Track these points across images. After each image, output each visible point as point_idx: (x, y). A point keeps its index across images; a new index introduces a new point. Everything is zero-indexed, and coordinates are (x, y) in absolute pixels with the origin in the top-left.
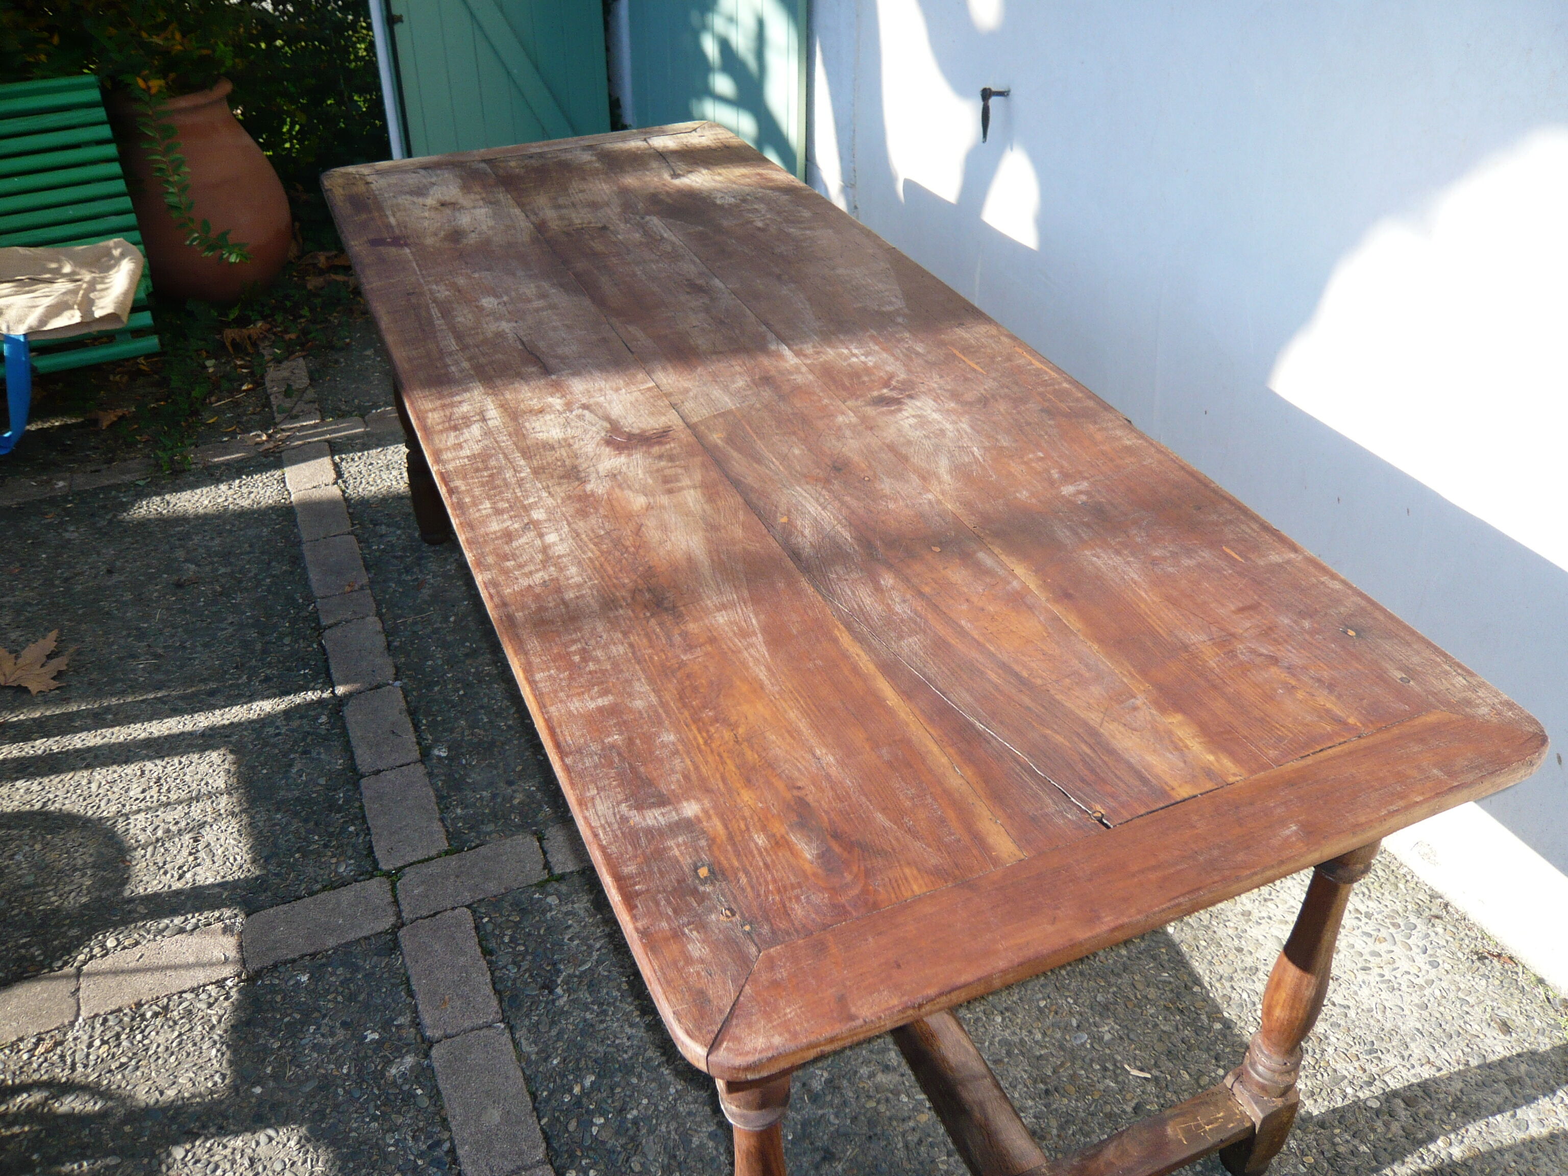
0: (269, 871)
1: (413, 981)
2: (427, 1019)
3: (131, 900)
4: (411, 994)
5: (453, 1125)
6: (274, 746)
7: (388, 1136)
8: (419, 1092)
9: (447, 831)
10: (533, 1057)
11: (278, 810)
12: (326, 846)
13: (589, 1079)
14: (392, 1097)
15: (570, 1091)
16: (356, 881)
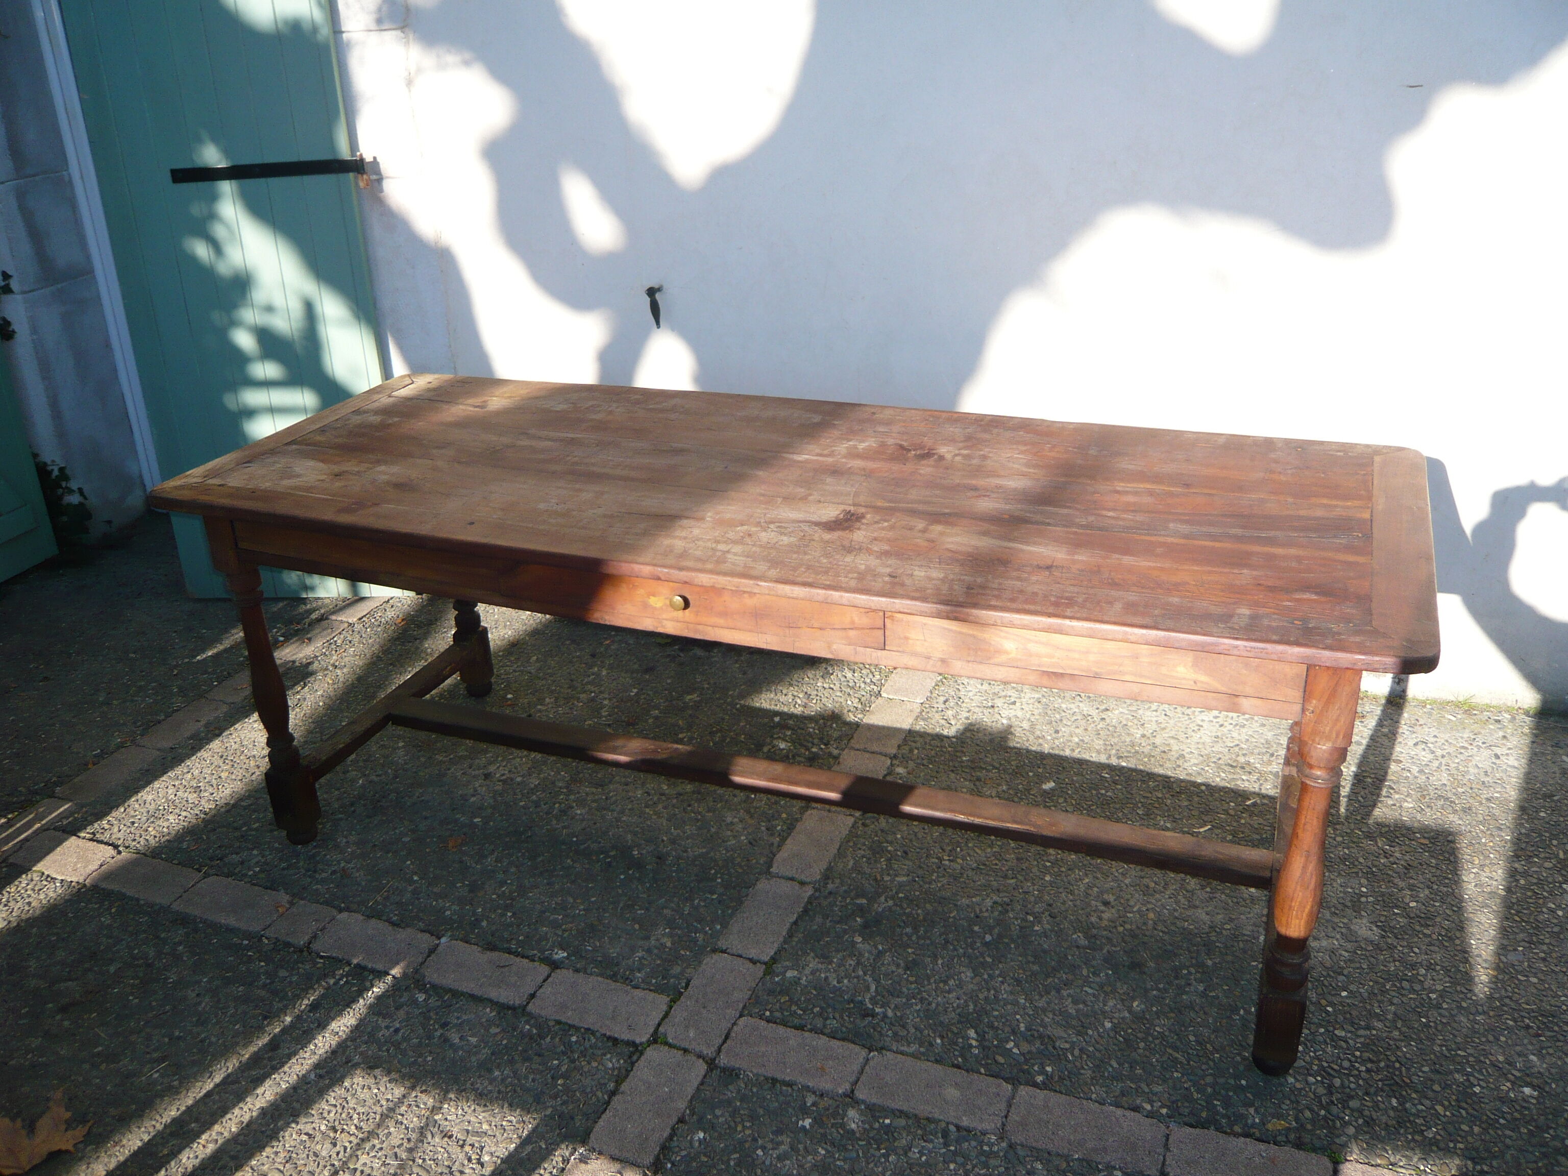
0: (554, 1107)
1: (779, 1076)
2: (825, 1085)
4: (790, 1084)
5: (937, 1116)
6: (407, 1039)
7: (910, 1154)
8: (887, 1121)
9: (651, 990)
10: (922, 1050)
11: (490, 1071)
12: (573, 1061)
13: (972, 1033)
14: (877, 1137)
15: (971, 1046)
16: (633, 1064)
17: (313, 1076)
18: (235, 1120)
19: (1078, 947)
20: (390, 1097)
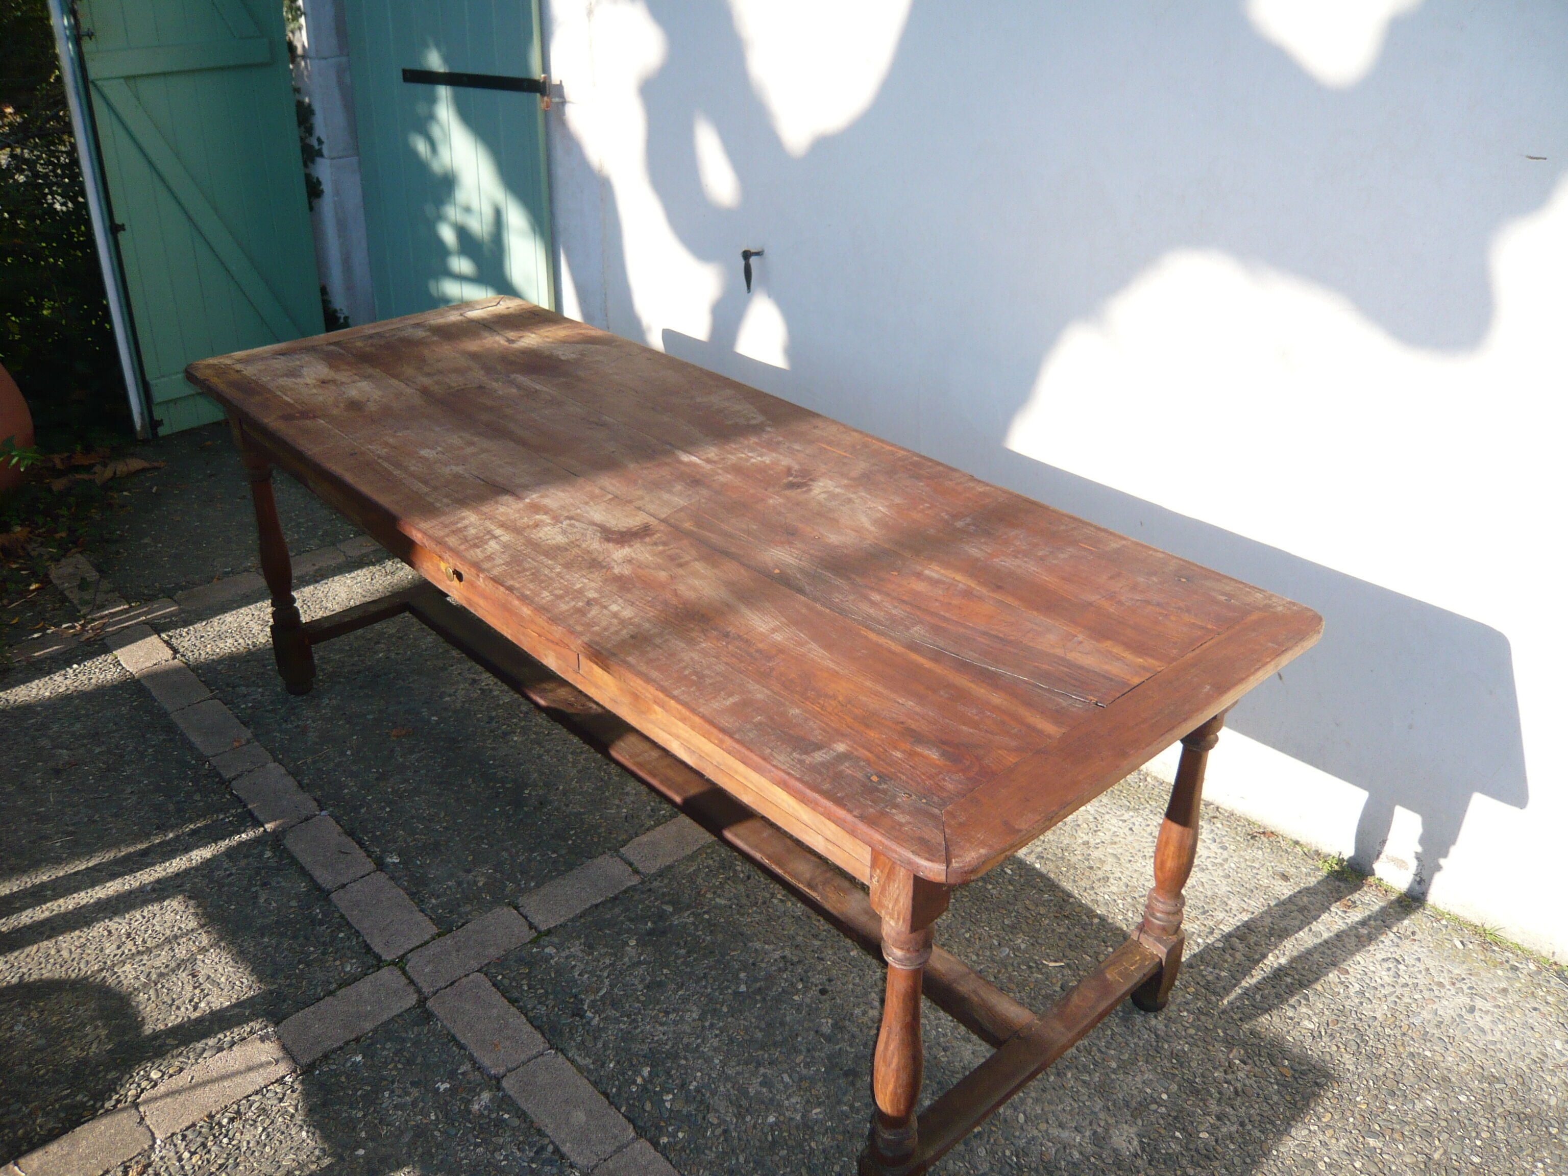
0: (280, 985)
1: (459, 1037)
2: (486, 1060)
3: (156, 1035)
4: (461, 1047)
5: (548, 1132)
6: (231, 884)
7: (497, 1155)
8: (506, 1116)
9: (431, 918)
10: (592, 1067)
11: (263, 936)
12: (324, 953)
13: (646, 1071)
14: (485, 1126)
15: (634, 1082)
16: (366, 974)
17: (149, 888)
18: (76, 901)
19: (817, 1032)
20: (183, 926)
